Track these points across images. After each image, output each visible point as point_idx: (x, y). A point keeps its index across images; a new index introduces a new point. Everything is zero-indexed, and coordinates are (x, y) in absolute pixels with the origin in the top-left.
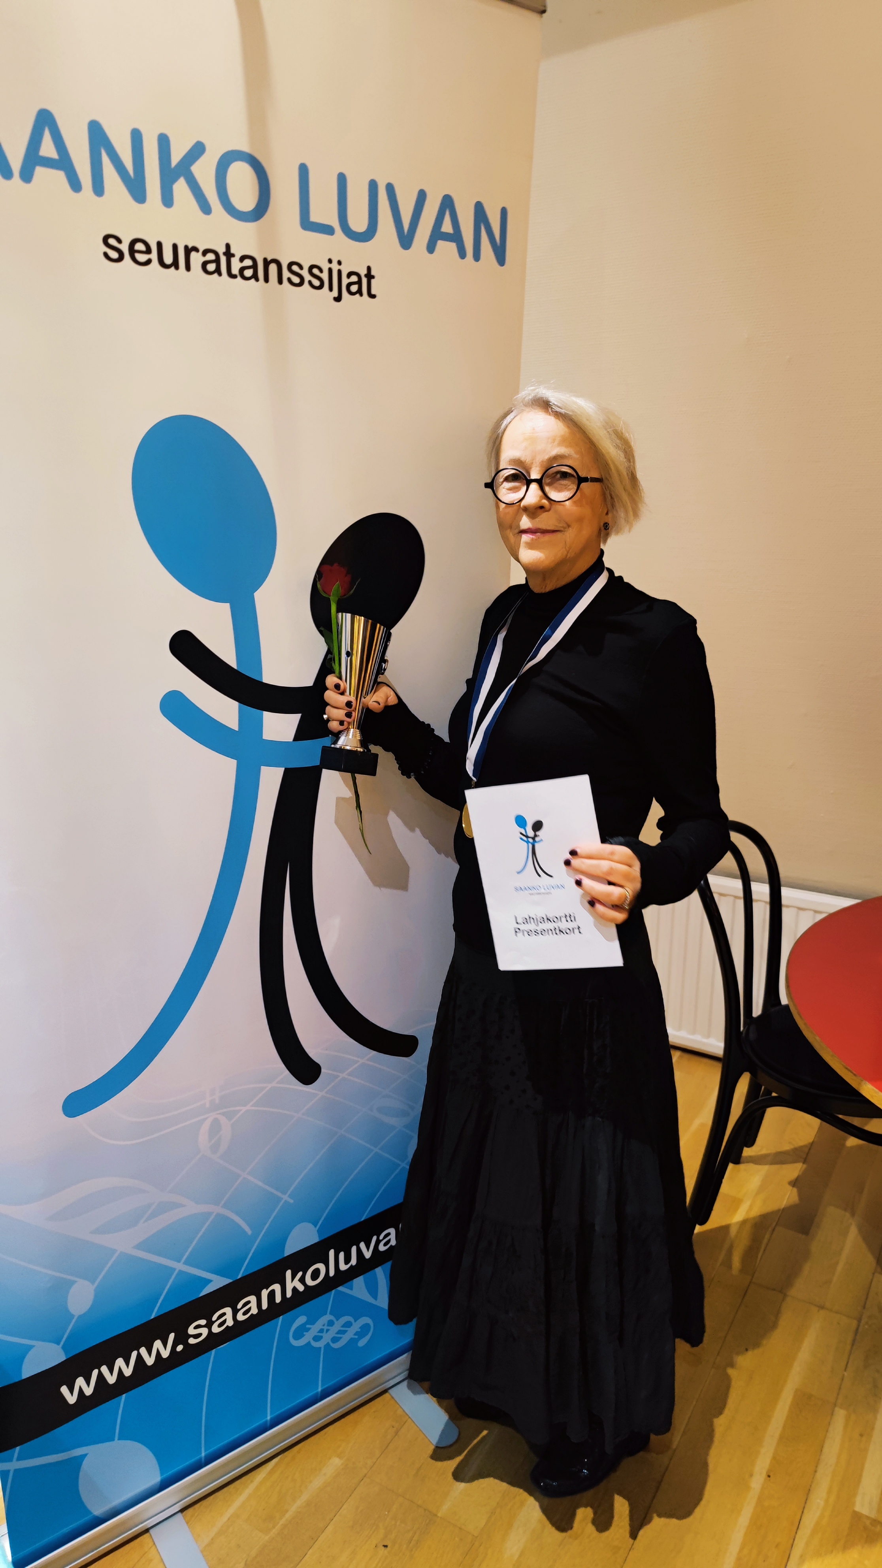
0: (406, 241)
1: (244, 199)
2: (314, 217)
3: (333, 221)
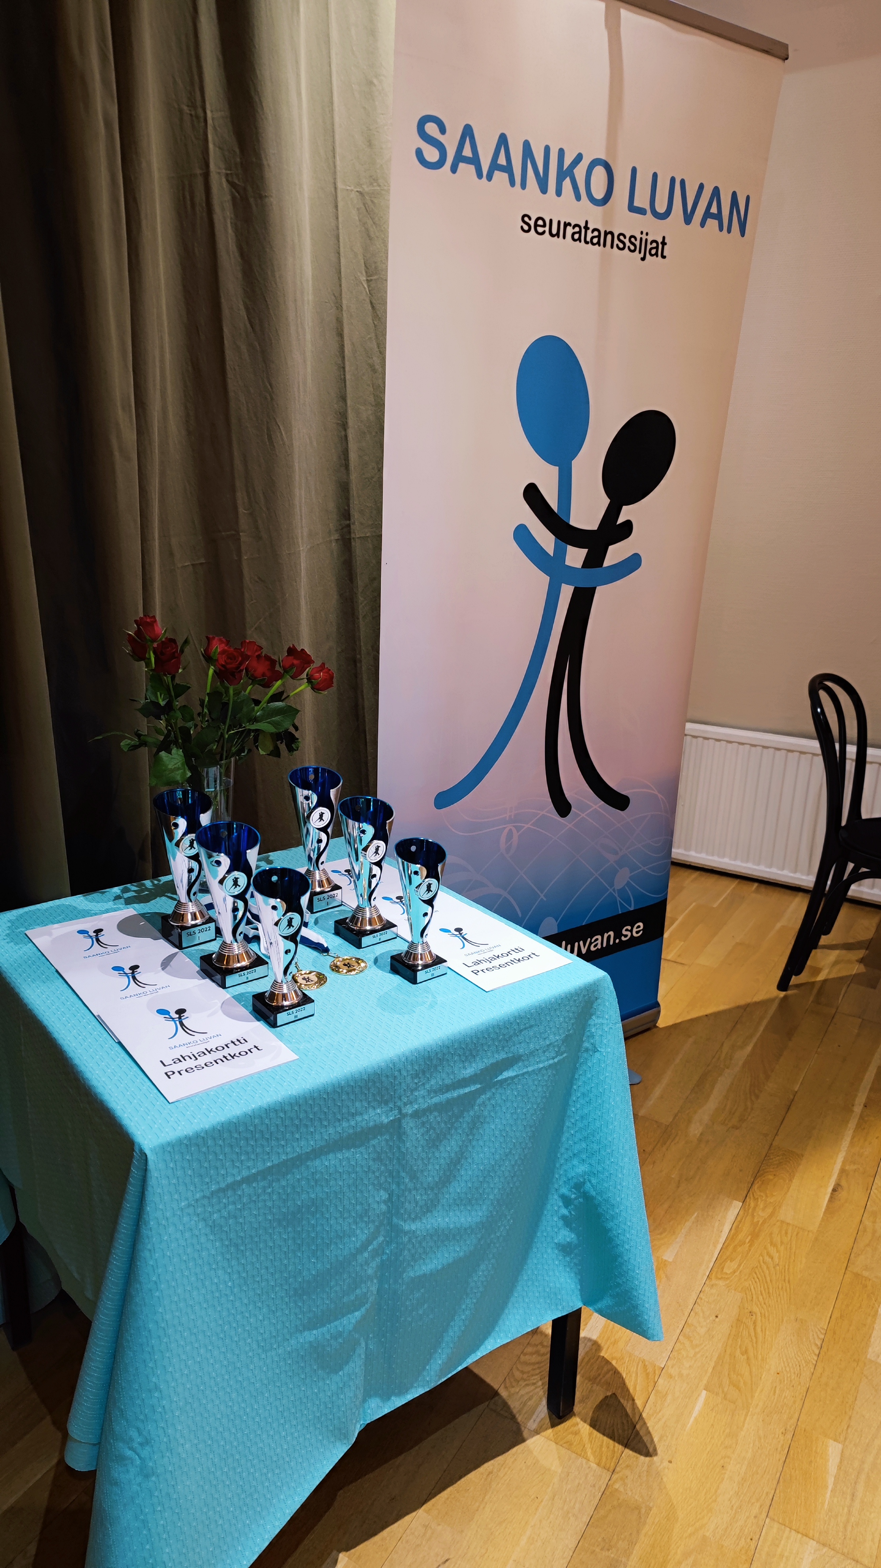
0: (688, 219)
1: (599, 190)
2: (637, 203)
3: (646, 206)
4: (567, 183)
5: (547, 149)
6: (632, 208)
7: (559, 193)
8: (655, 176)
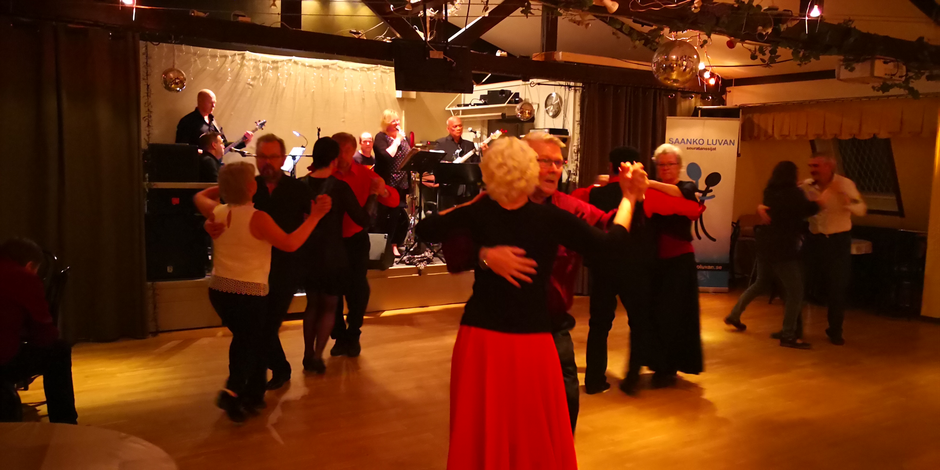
0: (720, 144)
2: (709, 143)
3: (711, 143)
4: (695, 143)
5: (691, 139)
6: (708, 144)
7: (693, 144)
8: (713, 140)
